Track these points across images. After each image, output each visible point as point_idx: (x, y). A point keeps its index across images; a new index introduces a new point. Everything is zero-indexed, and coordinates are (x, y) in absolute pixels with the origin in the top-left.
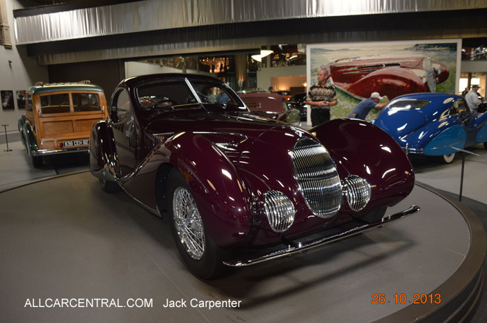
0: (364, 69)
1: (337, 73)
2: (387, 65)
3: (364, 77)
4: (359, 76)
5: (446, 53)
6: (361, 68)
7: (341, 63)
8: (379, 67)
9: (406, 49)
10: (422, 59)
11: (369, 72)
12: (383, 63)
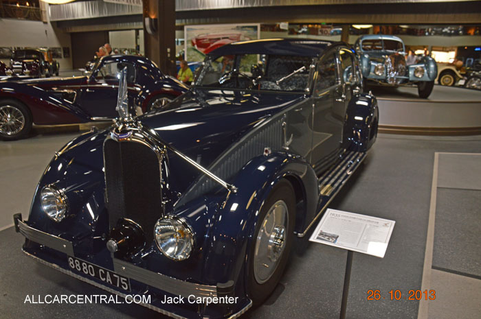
0: (212, 40)
1: (199, 43)
2: (223, 38)
3: (212, 45)
4: (209, 45)
5: (252, 31)
6: (210, 40)
7: (201, 37)
8: (219, 39)
9: (232, 29)
10: (240, 35)
11: (214, 42)
12: (221, 37)
